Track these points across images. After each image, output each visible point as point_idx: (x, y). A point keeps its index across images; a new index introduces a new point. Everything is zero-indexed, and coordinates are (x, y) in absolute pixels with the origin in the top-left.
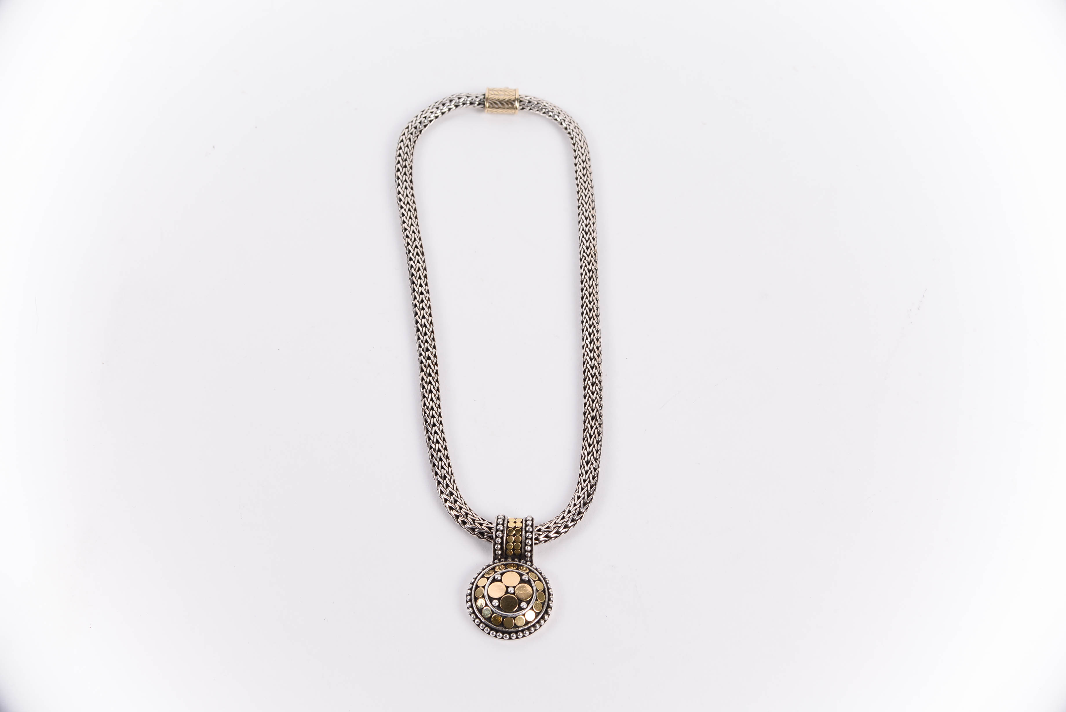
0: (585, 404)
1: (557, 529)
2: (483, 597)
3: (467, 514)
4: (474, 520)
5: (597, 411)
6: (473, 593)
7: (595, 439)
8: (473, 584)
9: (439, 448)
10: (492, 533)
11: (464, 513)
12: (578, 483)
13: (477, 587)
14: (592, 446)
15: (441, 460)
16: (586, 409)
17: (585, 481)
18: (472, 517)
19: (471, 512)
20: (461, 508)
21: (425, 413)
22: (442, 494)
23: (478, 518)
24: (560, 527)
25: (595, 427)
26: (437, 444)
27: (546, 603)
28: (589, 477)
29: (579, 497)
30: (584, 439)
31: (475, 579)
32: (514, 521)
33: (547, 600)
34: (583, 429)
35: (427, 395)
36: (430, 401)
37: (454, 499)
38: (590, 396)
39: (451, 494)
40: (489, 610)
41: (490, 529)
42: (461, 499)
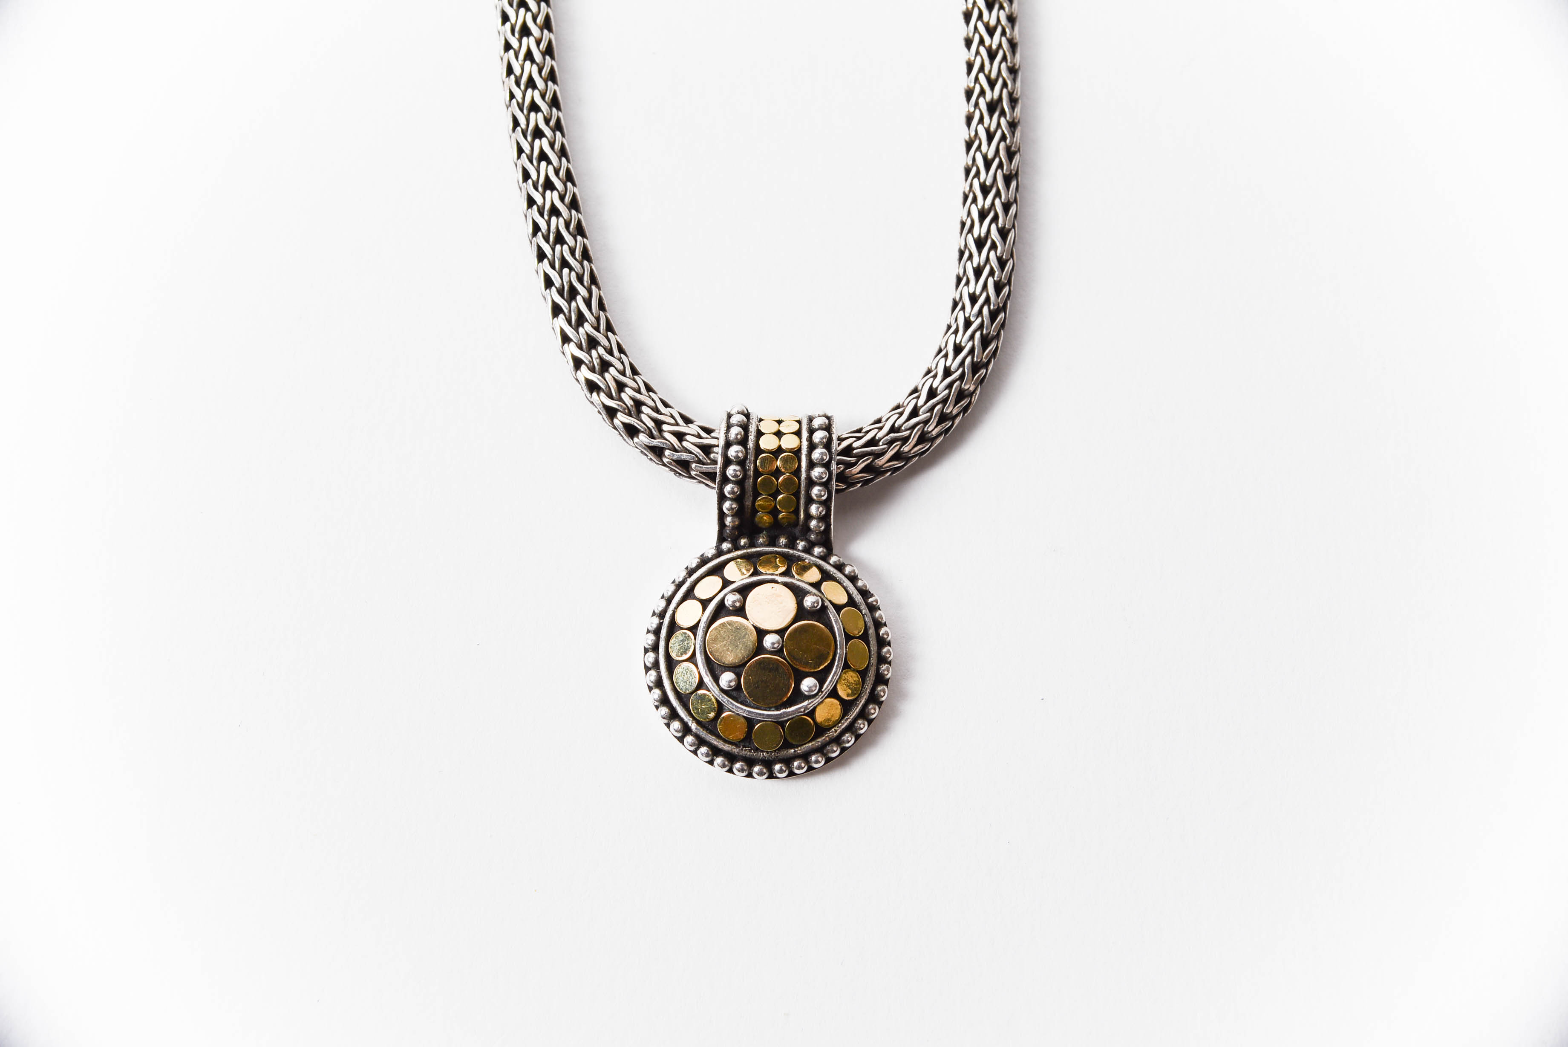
0: (970, 66)
1: (897, 448)
2: (692, 659)
3: (638, 404)
4: (659, 424)
5: (1005, 85)
6: (662, 644)
7: (999, 171)
8: (662, 615)
9: (553, 204)
10: (715, 462)
11: (630, 403)
12: (955, 304)
13: (673, 627)
14: (993, 192)
15: (559, 239)
16: (973, 80)
17: (973, 299)
18: (655, 415)
19: (650, 397)
20: (621, 386)
21: (512, 96)
22: (566, 345)
23: (672, 416)
24: (905, 440)
25: (999, 134)
26: (548, 193)
27: (872, 673)
28: (985, 286)
29: (958, 349)
30: (968, 171)
31: (669, 601)
32: (775, 430)
33: (874, 661)
34: (966, 142)
35: (515, 43)
36: (525, 60)
37: (600, 357)
38: (982, 42)
39: (592, 343)
40: (710, 700)
41: (707, 449)
42: (620, 359)
